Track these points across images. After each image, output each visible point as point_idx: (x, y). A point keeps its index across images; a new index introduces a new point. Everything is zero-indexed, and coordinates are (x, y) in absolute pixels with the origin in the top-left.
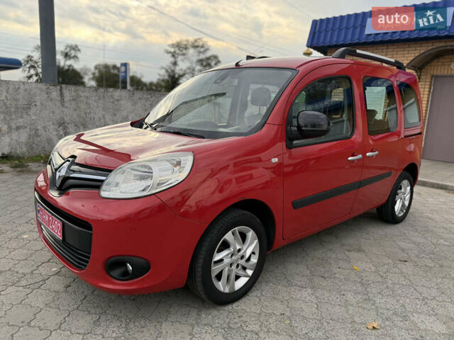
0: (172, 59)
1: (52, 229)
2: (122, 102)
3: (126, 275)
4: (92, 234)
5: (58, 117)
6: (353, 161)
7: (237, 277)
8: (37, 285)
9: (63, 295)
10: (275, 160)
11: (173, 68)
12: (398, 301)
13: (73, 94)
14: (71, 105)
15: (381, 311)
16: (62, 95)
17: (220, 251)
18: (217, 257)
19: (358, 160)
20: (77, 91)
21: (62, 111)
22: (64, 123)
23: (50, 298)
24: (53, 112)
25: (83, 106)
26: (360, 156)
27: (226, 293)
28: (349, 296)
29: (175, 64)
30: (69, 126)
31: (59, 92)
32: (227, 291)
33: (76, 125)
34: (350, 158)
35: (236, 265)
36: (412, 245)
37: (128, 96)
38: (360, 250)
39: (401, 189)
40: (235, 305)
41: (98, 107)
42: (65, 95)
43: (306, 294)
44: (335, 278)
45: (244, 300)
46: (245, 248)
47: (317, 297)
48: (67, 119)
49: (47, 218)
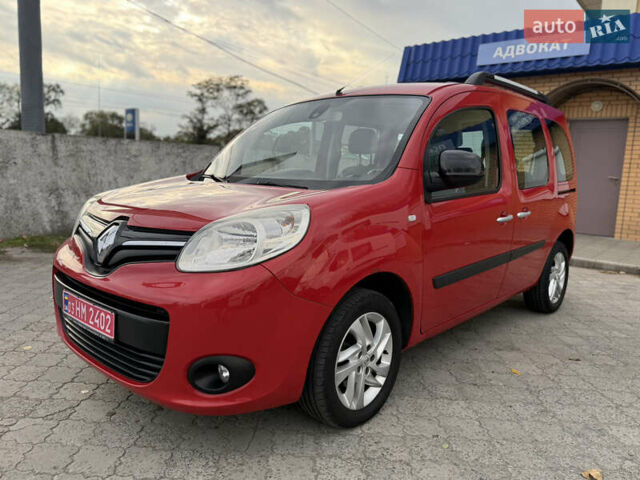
0: (198, 105)
1: (95, 325)
2: (142, 159)
3: (218, 385)
4: (168, 325)
5: (49, 180)
6: (502, 223)
7: (366, 387)
8: (64, 415)
9: (108, 426)
10: (412, 218)
11: (200, 117)
12: (584, 411)
13: (71, 147)
14: (68, 162)
15: (568, 425)
16: (54, 148)
17: (345, 348)
18: (342, 357)
19: (509, 222)
21: (55, 172)
22: (57, 189)
23: (88, 432)
24: (42, 174)
25: (85, 164)
26: (510, 217)
27: (354, 411)
28: (518, 408)
29: (203, 111)
30: (65, 193)
31: (50, 144)
32: (354, 407)
33: (75, 193)
34: (499, 219)
35: (364, 368)
36: (580, 340)
37: (150, 151)
38: (512, 349)
39: (554, 265)
40: (365, 427)
41: (107, 166)
42: (58, 149)
43: (458, 407)
44: (492, 385)
45: (375, 420)
46: (376, 345)
47: (476, 412)
48: (61, 184)
49: (84, 310)
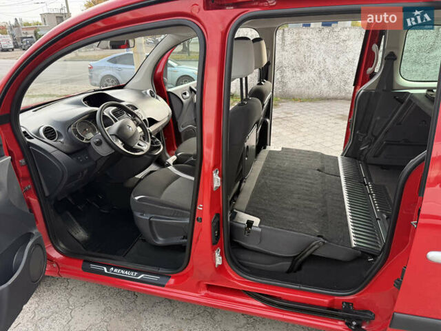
14: (291, 48)
20: (299, 33)
30: (287, 70)
41: (319, 49)
42: (286, 39)
48: (285, 63)
